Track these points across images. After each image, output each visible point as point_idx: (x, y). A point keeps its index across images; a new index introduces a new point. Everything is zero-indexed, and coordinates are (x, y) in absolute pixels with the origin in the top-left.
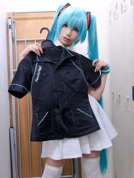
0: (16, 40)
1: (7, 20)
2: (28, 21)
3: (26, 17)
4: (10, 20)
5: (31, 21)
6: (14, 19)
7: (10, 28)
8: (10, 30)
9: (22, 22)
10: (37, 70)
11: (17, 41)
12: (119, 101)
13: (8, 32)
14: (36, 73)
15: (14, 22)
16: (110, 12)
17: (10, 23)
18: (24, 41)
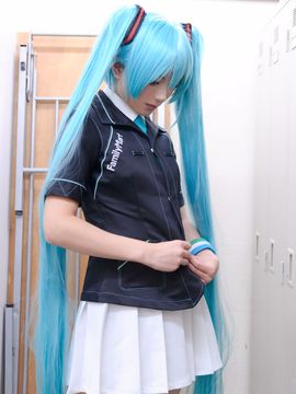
0: (35, 97)
1: (18, 49)
2: (66, 54)
3: (61, 45)
4: (24, 49)
5: (73, 55)
6: (34, 48)
7: (23, 69)
8: (22, 74)
9: (52, 56)
10: (113, 141)
11: (38, 101)
12: (270, 258)
13: (16, 78)
14: (110, 150)
15: (32, 56)
16: (261, 46)
17: (23, 58)
18: (53, 102)
